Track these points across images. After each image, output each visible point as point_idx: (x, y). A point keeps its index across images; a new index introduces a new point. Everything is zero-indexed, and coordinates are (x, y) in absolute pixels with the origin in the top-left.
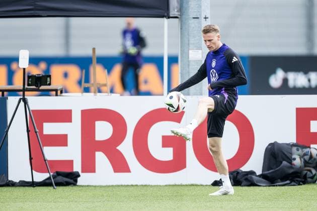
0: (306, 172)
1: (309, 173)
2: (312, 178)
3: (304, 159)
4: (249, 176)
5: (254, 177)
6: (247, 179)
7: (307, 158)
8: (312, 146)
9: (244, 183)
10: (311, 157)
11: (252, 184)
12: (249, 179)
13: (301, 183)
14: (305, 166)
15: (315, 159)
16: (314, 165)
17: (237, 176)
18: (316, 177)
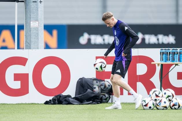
0: (102, 96)
1: (104, 96)
2: (106, 99)
3: (101, 88)
4: (67, 98)
5: (70, 99)
6: (65, 100)
7: (102, 87)
8: (106, 80)
9: (64, 102)
10: (105, 86)
11: (69, 103)
12: (67, 100)
13: (99, 103)
14: (102, 92)
15: (107, 88)
16: (107, 91)
17: (59, 98)
18: (108, 99)
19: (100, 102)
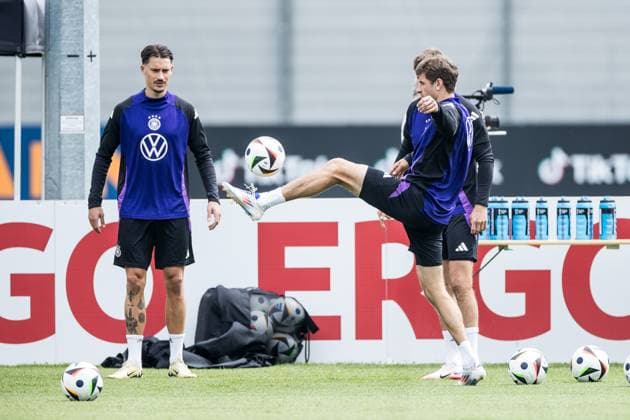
1: (282, 344)
2: (288, 352)
3: (274, 319)
7: (278, 316)
8: (288, 294)
9: (162, 361)
10: (286, 314)
13: (267, 363)
14: (275, 331)
15: (293, 318)
16: (292, 329)
17: (148, 349)
18: (295, 351)
19: (269, 360)
